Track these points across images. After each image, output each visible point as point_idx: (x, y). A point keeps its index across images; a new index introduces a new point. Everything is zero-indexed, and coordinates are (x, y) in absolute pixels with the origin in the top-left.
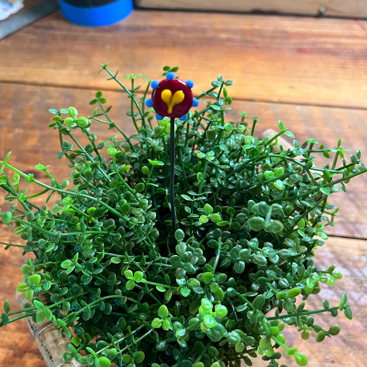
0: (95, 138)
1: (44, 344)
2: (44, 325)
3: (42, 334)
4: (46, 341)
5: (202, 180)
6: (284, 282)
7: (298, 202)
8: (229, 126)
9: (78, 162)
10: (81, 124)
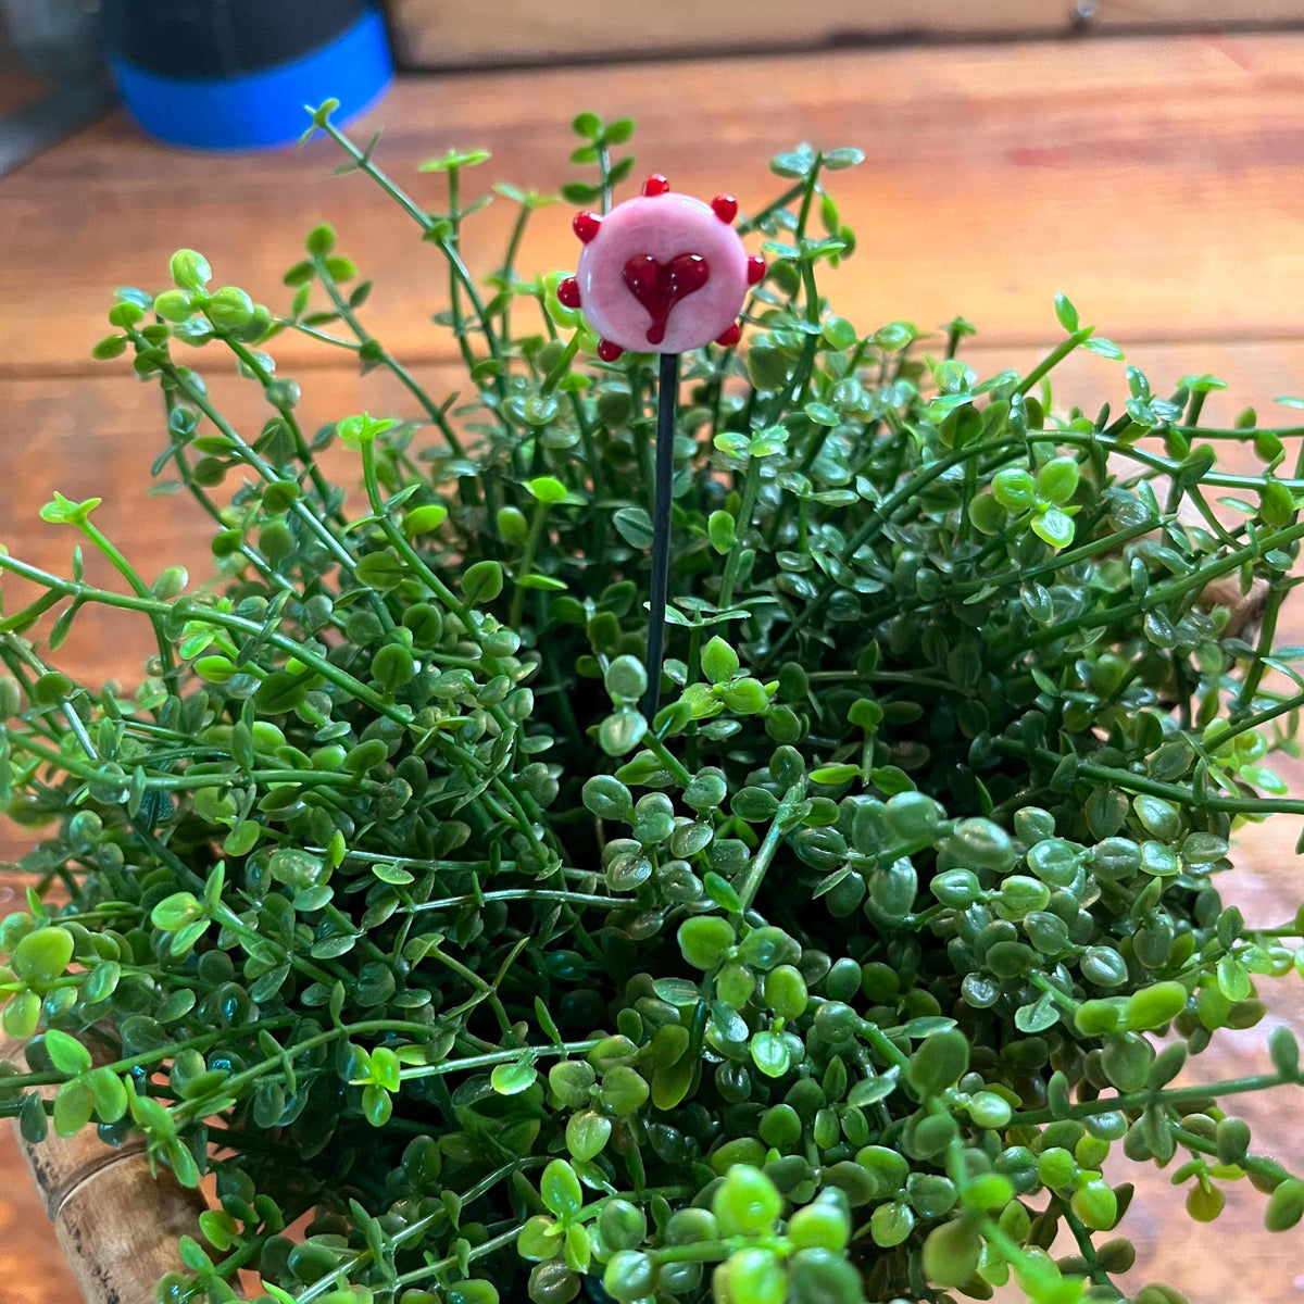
0: (294, 394)
1: (87, 1245)
2: (90, 1164)
3: (79, 1202)
4: (93, 1233)
5: (734, 546)
6: (1108, 962)
7: (1150, 623)
8: (843, 327)
9: (238, 501)
10: (223, 317)
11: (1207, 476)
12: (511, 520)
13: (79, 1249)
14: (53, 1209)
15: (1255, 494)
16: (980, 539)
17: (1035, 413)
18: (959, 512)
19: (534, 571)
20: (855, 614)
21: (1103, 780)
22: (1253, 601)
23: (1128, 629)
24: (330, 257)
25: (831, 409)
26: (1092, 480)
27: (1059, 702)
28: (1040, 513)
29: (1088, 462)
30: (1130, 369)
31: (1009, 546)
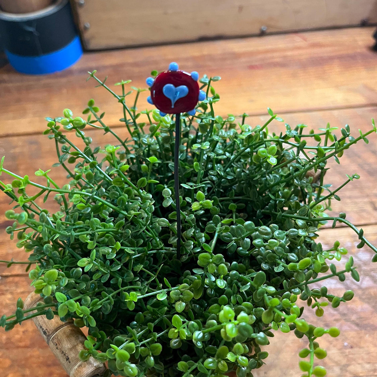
0: (90, 140)
1: (59, 347)
3: (56, 337)
4: (60, 344)
5: (199, 170)
6: (293, 256)
7: (295, 181)
8: (220, 118)
9: (77, 167)
10: (77, 124)
11: (305, 147)
12: (144, 167)
13: (57, 348)
14: (48, 340)
15: (316, 150)
16: (255, 164)
17: (265, 135)
18: (250, 159)
19: (150, 179)
20: (228, 184)
21: (288, 217)
22: (318, 175)
23: (290, 184)
24: (94, 106)
25: (218, 137)
26: (279, 149)
27: (276, 201)
28: (269, 158)
29: (278, 145)
30: (286, 124)
31: (262, 166)
